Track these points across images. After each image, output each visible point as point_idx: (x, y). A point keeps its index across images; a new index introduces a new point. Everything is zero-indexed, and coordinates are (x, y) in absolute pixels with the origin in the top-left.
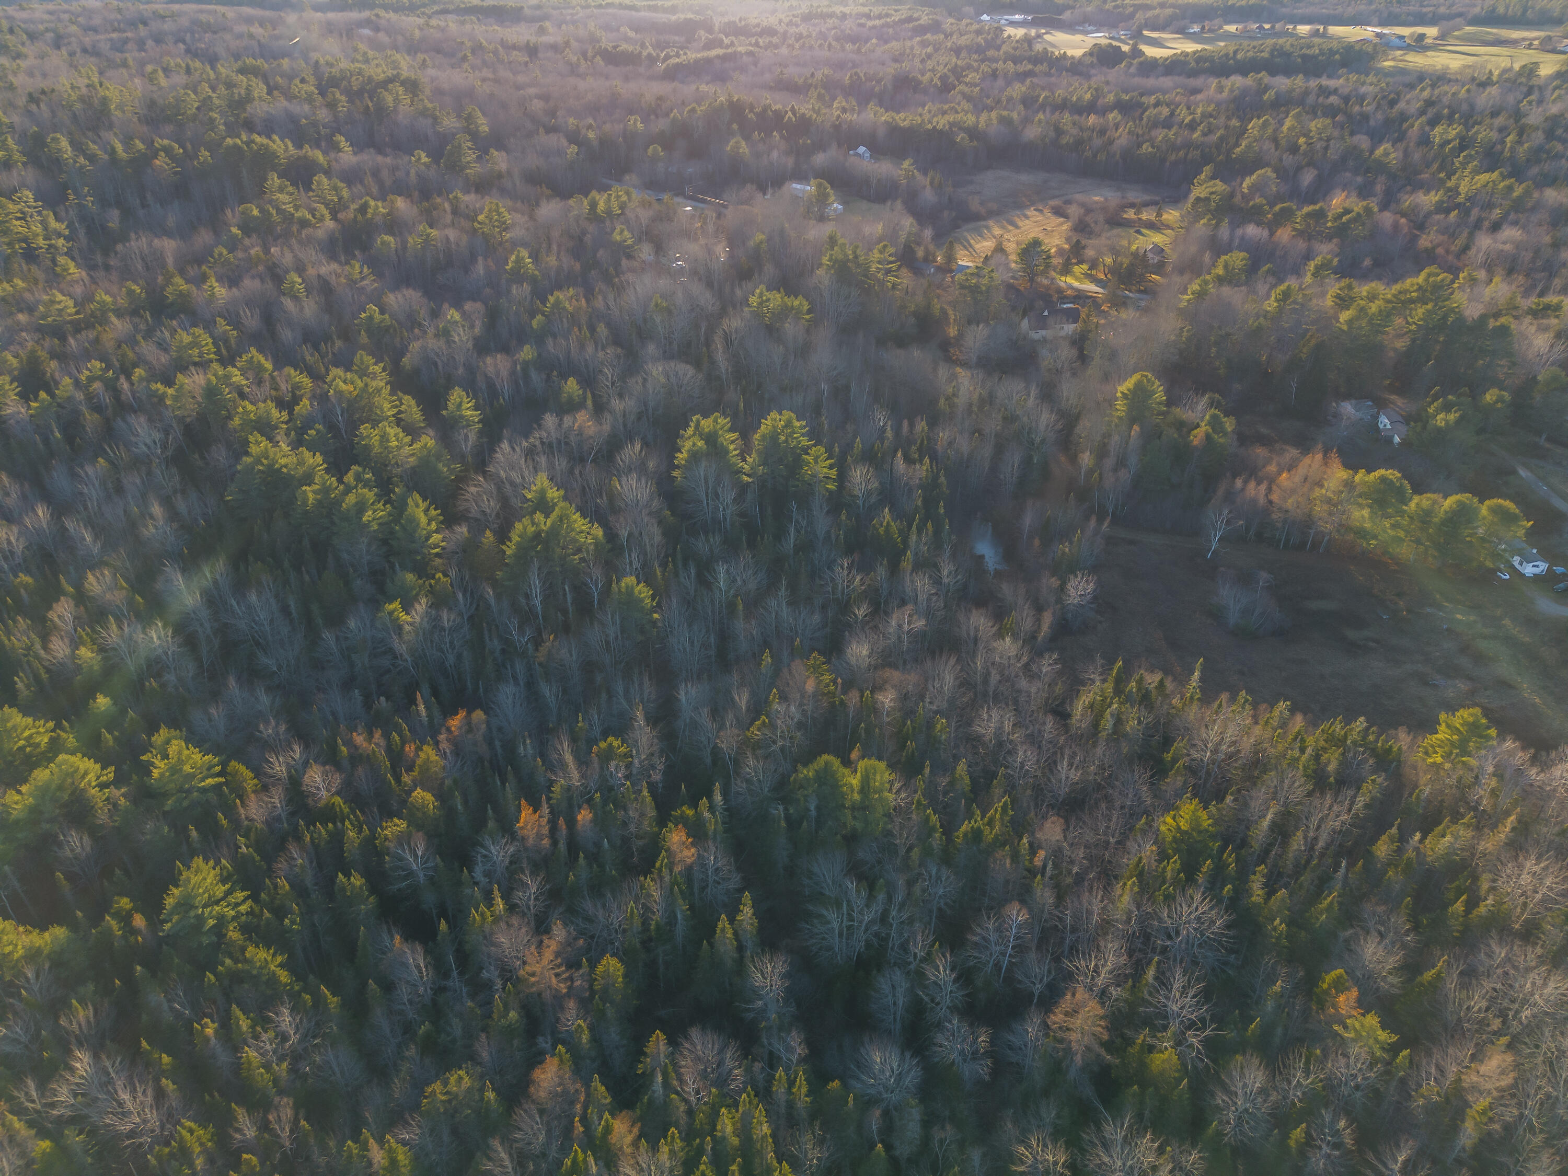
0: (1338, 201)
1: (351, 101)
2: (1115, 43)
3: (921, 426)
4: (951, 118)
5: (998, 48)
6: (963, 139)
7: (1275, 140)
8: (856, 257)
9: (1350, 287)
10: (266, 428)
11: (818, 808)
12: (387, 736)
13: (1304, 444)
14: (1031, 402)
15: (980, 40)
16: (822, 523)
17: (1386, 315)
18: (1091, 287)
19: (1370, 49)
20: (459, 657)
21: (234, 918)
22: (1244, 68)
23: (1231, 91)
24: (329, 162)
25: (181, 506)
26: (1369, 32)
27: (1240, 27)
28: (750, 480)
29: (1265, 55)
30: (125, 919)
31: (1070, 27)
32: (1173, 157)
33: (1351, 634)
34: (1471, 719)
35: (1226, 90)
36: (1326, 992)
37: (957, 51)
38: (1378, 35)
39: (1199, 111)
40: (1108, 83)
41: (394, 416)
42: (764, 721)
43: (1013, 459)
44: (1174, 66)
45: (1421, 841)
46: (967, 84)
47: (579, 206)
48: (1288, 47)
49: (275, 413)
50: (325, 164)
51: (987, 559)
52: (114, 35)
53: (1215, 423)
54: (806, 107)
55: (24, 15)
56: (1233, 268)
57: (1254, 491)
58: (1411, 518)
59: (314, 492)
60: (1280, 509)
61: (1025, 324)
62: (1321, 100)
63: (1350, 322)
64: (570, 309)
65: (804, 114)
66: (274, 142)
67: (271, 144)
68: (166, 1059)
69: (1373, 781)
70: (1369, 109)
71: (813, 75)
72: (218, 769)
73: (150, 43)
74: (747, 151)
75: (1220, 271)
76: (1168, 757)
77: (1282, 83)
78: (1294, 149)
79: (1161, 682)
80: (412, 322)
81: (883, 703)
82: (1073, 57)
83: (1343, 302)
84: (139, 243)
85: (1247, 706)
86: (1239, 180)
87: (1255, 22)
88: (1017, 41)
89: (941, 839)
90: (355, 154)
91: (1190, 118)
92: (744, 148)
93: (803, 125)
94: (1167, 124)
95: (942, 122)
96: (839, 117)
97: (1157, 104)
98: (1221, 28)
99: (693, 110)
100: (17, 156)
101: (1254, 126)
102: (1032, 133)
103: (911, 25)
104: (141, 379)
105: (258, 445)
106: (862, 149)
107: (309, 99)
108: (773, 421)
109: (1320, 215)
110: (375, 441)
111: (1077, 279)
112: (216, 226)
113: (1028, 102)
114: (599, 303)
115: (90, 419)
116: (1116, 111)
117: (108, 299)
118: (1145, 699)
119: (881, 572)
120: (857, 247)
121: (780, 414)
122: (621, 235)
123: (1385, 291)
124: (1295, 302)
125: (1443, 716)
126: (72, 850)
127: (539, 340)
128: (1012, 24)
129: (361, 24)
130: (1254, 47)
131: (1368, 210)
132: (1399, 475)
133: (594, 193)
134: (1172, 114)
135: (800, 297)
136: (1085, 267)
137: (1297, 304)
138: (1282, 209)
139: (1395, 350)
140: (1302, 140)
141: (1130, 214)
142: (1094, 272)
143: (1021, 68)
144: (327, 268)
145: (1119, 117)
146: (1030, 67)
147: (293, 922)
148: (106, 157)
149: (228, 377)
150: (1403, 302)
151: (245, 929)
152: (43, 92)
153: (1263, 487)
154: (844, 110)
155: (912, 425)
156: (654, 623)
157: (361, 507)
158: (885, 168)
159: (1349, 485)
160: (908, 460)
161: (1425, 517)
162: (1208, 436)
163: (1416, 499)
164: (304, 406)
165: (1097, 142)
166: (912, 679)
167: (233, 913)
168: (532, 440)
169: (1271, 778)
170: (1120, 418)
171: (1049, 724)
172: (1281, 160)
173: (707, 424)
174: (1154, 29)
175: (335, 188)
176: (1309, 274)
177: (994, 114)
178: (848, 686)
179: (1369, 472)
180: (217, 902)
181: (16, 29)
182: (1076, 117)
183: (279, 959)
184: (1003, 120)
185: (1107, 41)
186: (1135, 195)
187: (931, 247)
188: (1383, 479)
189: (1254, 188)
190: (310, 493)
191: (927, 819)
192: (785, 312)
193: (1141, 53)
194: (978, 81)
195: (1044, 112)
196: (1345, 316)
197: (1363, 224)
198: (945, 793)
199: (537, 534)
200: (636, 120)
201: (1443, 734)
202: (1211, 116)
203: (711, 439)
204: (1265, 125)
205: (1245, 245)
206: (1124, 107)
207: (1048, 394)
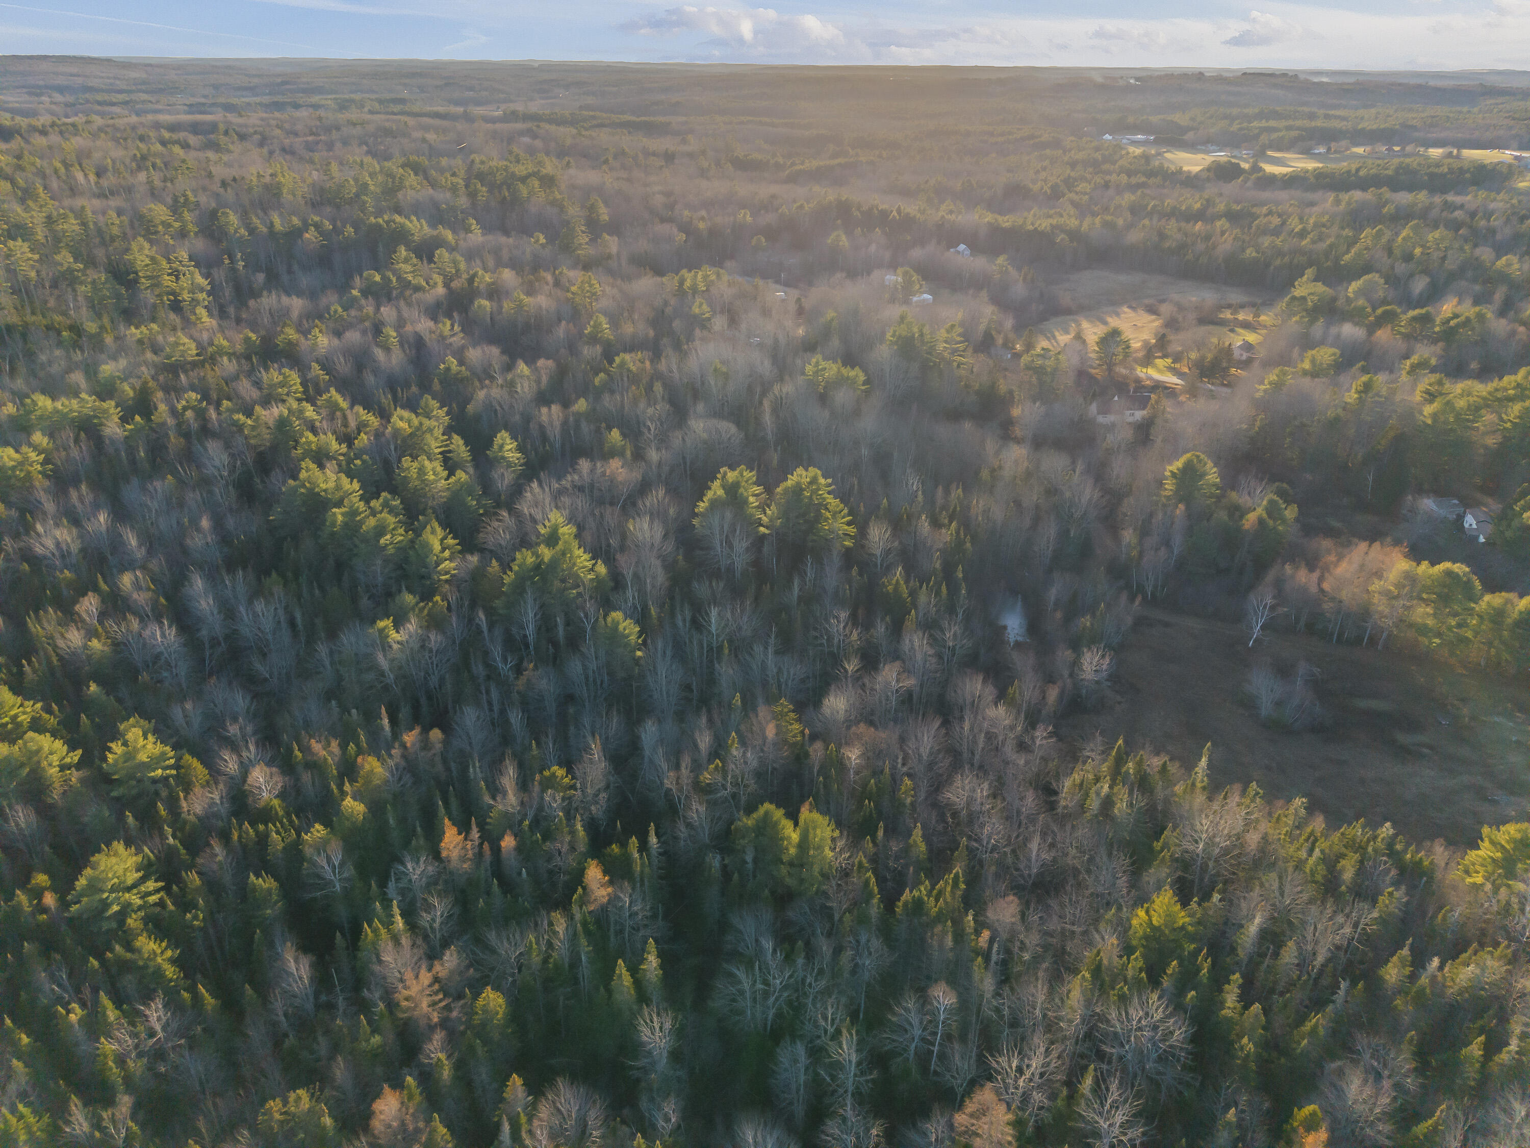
0: (1448, 308)
1: (490, 191)
2: (1233, 161)
3: (957, 493)
4: (1054, 222)
5: (1114, 163)
6: (1062, 240)
7: (1390, 251)
8: (922, 335)
9: (1440, 383)
10: (320, 458)
11: (755, 860)
12: (343, 747)
13: (1373, 536)
14: (1076, 478)
15: (1098, 156)
16: (832, 578)
17: (1476, 409)
18: (1172, 379)
19: (1505, 170)
20: (442, 680)
21: (140, 908)
22: (1363, 184)
23: (1349, 203)
24: (457, 241)
25: (230, 523)
26: (1507, 155)
27: (1368, 149)
28: (767, 532)
29: (1390, 172)
30: (37, 894)
31: (1191, 147)
32: (1278, 262)
33: (1403, 738)
34: (1518, 836)
35: (1343, 204)
36: (1294, 1130)
37: (1073, 165)
38: (1516, 158)
39: (1312, 221)
40: (1221, 195)
41: (440, 453)
42: (717, 766)
43: (1050, 532)
44: (1291, 181)
45: (1441, 968)
46: (1077, 193)
47: (669, 282)
48: (1415, 165)
49: (335, 446)
50: (453, 242)
51: (1009, 630)
52: (310, 138)
53: (1272, 510)
54: (911, 208)
55: (240, 120)
56: (1321, 364)
57: (1303, 577)
58: (1480, 617)
59: (343, 514)
60: (1333, 599)
61: (1094, 408)
62: (1444, 214)
63: (1434, 416)
64: (634, 369)
65: (908, 214)
66: (411, 222)
67: (407, 223)
68: (25, 1039)
69: (1390, 894)
70: (1495, 222)
71: (927, 182)
72: (172, 761)
73: (338, 145)
74: (847, 244)
75: (1307, 365)
76: (1157, 845)
77: (1404, 198)
78: (1408, 257)
79: (1164, 765)
80: (485, 374)
81: (849, 758)
82: (1189, 172)
83: (1431, 397)
84: (269, 301)
85: (1258, 800)
86: (1345, 285)
87: (1384, 145)
88: (1135, 157)
89: (879, 908)
90: (483, 234)
91: (1300, 227)
92: (844, 241)
93: (907, 222)
94: (1276, 232)
95: (1044, 224)
96: (943, 217)
97: (1270, 213)
98: (1348, 149)
99: (801, 207)
100: (190, 226)
101: (1367, 233)
102: (1134, 237)
103: (1032, 142)
104: (228, 410)
105: (309, 471)
106: (962, 247)
107: (454, 189)
108: (800, 476)
109: (1426, 319)
110: (413, 473)
111: (1159, 371)
112: (344, 288)
113: (1136, 210)
114: (662, 366)
115: (174, 441)
116: (1224, 219)
117: (225, 343)
118: (1143, 783)
119: (880, 629)
120: (923, 326)
121: (807, 470)
122: (699, 307)
123: (1481, 389)
124: (1378, 395)
125: (1486, 830)
126: (17, 825)
127: (598, 394)
128: (1135, 143)
129: (522, 133)
130: (1379, 165)
131: (1481, 317)
132: (1467, 569)
133: (684, 272)
134: (1284, 223)
135: (857, 368)
136: (1169, 360)
137: (1380, 396)
138: (1386, 313)
139: (1486, 447)
140: (1418, 251)
141: (1227, 315)
142: (1177, 366)
143: (1134, 180)
144: (424, 325)
145: (1227, 225)
146: (1143, 179)
147: (196, 917)
148: (265, 230)
149: (301, 411)
150: (1499, 400)
151: (146, 920)
152: (234, 180)
153: (1315, 576)
154: (951, 212)
155: (947, 492)
156: (637, 661)
157: (381, 530)
158: (980, 263)
159: (1410, 578)
160: (936, 523)
161: (1498, 615)
162: (1261, 521)
163: (1487, 598)
164: (363, 440)
165: (1201, 246)
166: (886, 736)
167: (139, 902)
168: (564, 482)
169: (1271, 879)
170: (1168, 498)
171: (1030, 801)
172: (1393, 268)
173: (732, 476)
174: (1279, 149)
175: (454, 262)
176: (1404, 373)
177: (1098, 220)
178: (814, 737)
179: (1433, 564)
180: (129, 889)
181: (231, 132)
182: (1183, 224)
183: (169, 953)
184: (1106, 224)
185: (1226, 159)
186: (1235, 296)
187: (1012, 336)
188: (1449, 573)
189: (1360, 292)
190: (338, 515)
191: (867, 883)
192: (840, 381)
193: (1261, 169)
194: (1088, 190)
195: (1151, 219)
196: (1428, 410)
197: (1473, 329)
198: (897, 858)
199: (537, 567)
200: (745, 214)
201: (1485, 851)
202: (1324, 226)
203: (732, 490)
204: (1379, 234)
205: (1337, 341)
206: (1232, 217)
207: (1099, 473)
